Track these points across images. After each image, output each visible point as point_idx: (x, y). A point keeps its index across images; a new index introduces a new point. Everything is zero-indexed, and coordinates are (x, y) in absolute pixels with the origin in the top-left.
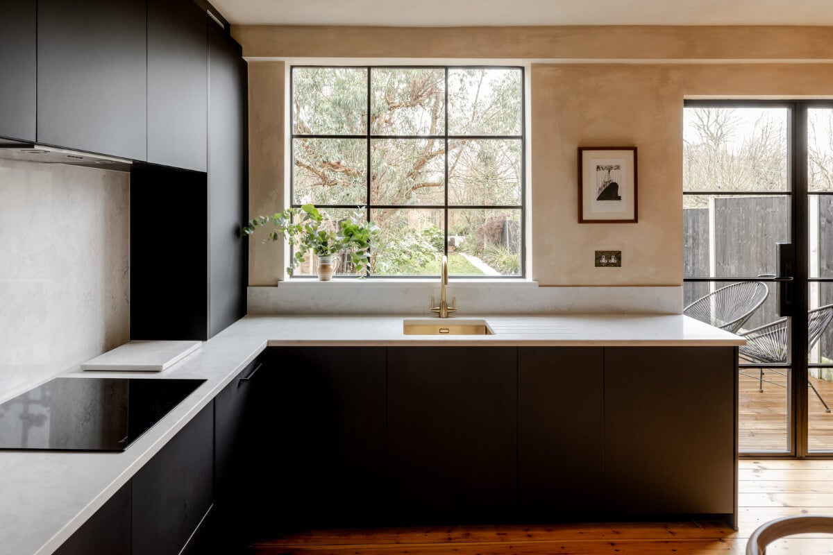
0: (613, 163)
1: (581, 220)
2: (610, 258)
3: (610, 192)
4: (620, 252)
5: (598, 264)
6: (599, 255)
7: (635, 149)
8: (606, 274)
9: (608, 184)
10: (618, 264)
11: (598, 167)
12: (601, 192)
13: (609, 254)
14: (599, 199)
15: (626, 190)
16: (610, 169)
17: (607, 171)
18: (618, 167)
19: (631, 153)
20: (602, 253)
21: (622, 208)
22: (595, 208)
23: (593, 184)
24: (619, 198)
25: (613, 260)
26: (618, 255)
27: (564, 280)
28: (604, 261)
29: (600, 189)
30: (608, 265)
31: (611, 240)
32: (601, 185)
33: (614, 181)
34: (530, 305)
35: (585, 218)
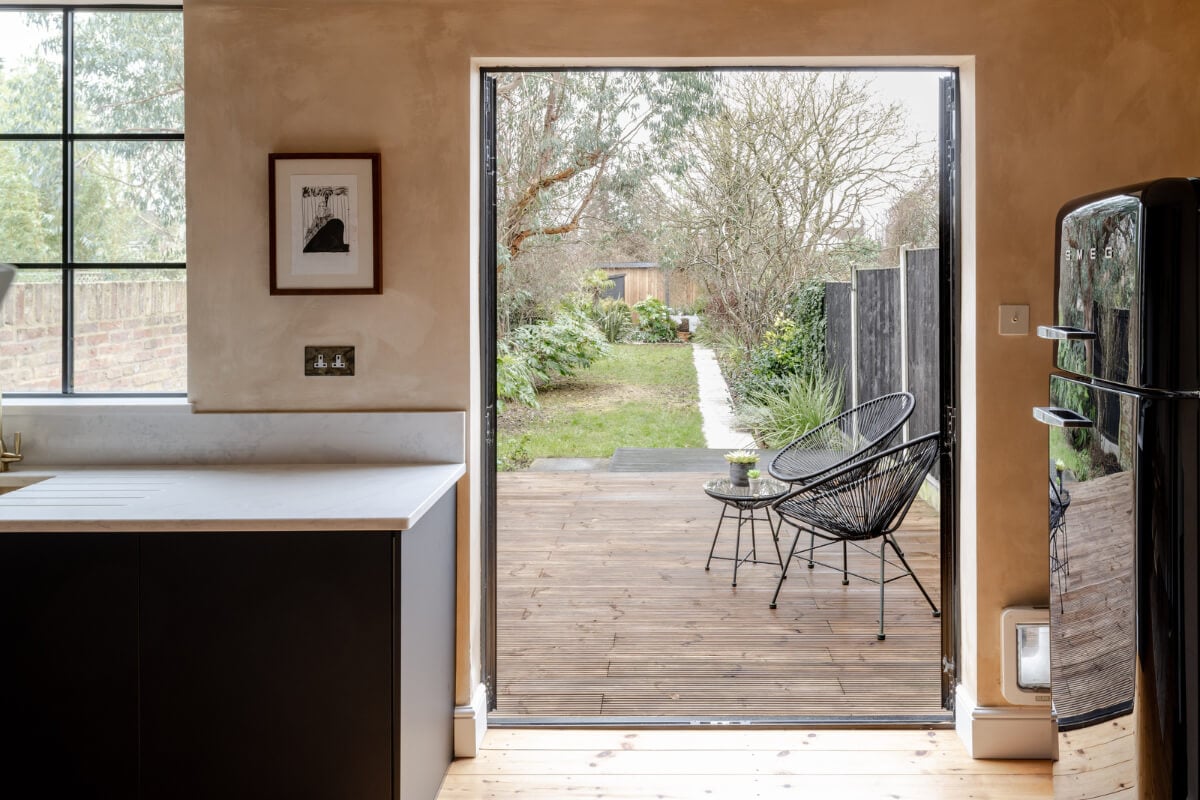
0: (334, 182)
1: (274, 290)
2: (334, 360)
3: (328, 237)
4: (352, 349)
5: (311, 371)
6: (311, 353)
7: (376, 159)
8: (326, 388)
9: (325, 222)
10: (349, 371)
11: (306, 191)
12: (311, 237)
13: (330, 352)
14: (309, 249)
15: (358, 233)
16: (327, 194)
18: (343, 191)
19: (368, 164)
20: (318, 349)
21: (351, 266)
22: (301, 267)
23: (297, 220)
24: (345, 248)
25: (339, 364)
26: (348, 353)
27: (246, 400)
28: (321, 364)
29: (310, 231)
30: (329, 372)
31: (336, 325)
32: (310, 223)
33: (335, 217)
34: (177, 446)
35: (281, 284)
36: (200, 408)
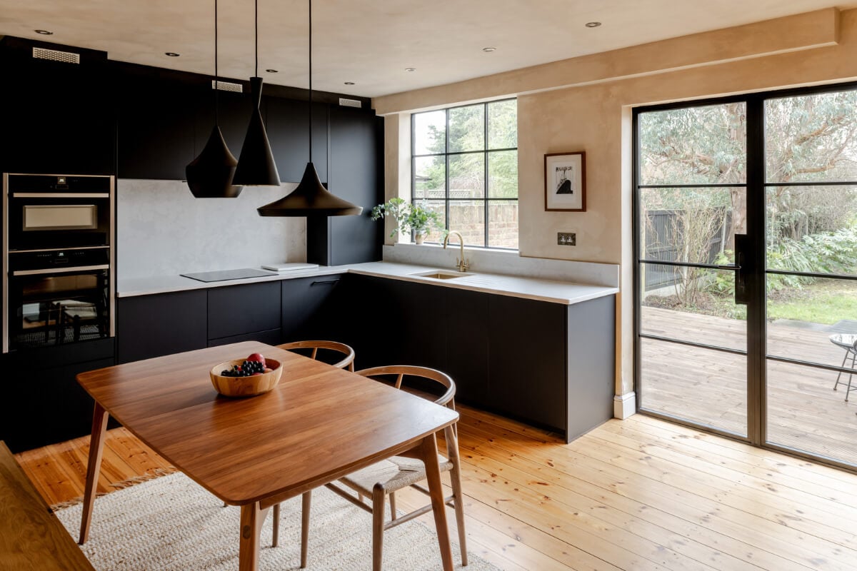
0: (567, 165)
1: (546, 209)
2: (568, 239)
3: (565, 188)
4: (575, 235)
5: (560, 243)
6: (560, 235)
7: (583, 154)
8: (566, 250)
9: (564, 182)
10: (573, 244)
11: (557, 169)
12: (559, 188)
13: (567, 235)
14: (558, 193)
15: (576, 186)
16: (565, 169)
17: (563, 171)
18: (570, 168)
19: (580, 157)
20: (562, 234)
21: (574, 200)
22: (556, 200)
23: (554, 182)
24: (571, 192)
25: (570, 241)
26: (573, 236)
27: (537, 253)
28: (563, 240)
29: (558, 185)
30: (567, 244)
31: (571, 224)
32: (559, 182)
33: (568, 179)
34: (514, 270)
35: (549, 207)
36: (523, 254)
